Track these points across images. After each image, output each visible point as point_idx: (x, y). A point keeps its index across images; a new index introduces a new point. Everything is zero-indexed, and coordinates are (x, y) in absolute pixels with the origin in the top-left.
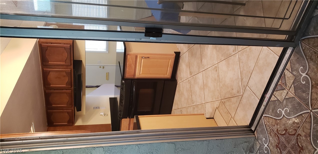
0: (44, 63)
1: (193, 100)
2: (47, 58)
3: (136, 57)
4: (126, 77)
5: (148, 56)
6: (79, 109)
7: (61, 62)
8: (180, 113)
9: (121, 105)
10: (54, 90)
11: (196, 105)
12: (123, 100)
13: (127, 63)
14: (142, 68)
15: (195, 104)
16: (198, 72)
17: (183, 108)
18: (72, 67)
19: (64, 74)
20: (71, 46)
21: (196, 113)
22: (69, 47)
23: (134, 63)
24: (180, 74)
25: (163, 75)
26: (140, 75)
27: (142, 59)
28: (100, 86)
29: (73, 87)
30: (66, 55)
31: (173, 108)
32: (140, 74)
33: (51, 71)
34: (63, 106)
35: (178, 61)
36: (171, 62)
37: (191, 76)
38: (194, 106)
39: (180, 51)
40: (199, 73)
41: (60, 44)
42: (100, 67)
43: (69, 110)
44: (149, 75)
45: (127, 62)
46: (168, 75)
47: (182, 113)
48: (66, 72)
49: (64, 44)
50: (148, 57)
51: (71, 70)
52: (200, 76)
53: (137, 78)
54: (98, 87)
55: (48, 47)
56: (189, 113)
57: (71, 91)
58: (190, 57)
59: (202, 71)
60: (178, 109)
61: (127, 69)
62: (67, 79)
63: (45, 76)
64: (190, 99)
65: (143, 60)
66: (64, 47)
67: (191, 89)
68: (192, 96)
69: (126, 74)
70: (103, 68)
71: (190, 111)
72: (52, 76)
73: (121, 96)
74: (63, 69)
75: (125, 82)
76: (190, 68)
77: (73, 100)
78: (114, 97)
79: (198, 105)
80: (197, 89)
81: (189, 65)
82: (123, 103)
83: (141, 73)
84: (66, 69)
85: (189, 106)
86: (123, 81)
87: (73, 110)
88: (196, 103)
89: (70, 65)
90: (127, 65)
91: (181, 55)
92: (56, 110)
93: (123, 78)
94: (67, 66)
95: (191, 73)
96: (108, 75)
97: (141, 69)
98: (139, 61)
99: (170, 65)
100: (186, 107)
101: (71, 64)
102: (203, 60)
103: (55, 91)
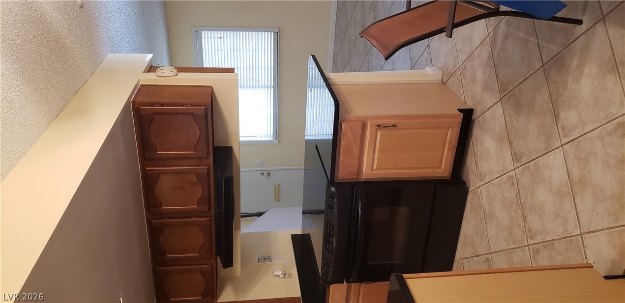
0: (145, 153)
1: (529, 229)
2: (154, 143)
3: (364, 126)
4: (339, 178)
5: (393, 122)
6: (228, 262)
7: (186, 151)
8: (484, 267)
9: (328, 250)
10: (171, 218)
11: (543, 242)
12: (331, 236)
13: (342, 143)
14: (377, 153)
15: (539, 239)
16: (546, 148)
17: (496, 252)
18: (211, 160)
19: (193, 178)
20: (206, 110)
21: (545, 263)
22: (203, 113)
23: (358, 141)
24: (477, 164)
25: (431, 170)
26: (373, 172)
27: (377, 130)
28: (265, 212)
29: (213, 210)
30: (195, 132)
31: (459, 254)
32: (372, 170)
33: (163, 173)
34: (189, 256)
35: (468, 133)
36: (452, 135)
37: (517, 165)
38: (535, 244)
39: (472, 108)
40: (548, 152)
41: (183, 106)
42: (263, 174)
43: (205, 266)
44: (396, 171)
45: (340, 140)
46: (443, 168)
47: (490, 266)
48: (196, 173)
49: (192, 106)
50: (394, 126)
51: (208, 169)
52: (556, 159)
53: (364, 179)
54: (259, 214)
55: (154, 114)
56: (517, 265)
57: (208, 219)
58: (509, 115)
59: (562, 146)
60: (477, 256)
61: (342, 158)
62: (199, 191)
63: (149, 184)
64: (519, 225)
65: (379, 133)
66: (193, 114)
67: (523, 200)
68: (525, 218)
69: (338, 170)
70: (269, 176)
71: (521, 258)
72: (165, 185)
73: (327, 226)
74: (189, 166)
75: (337, 190)
76: (511, 144)
77: (214, 242)
78: (301, 233)
79: (553, 240)
80: (544, 196)
81: (508, 138)
82: (331, 244)
83: (375, 167)
84: (198, 166)
85: (516, 246)
86: (333, 189)
87: (214, 265)
88: (545, 237)
89: (206, 156)
90: (342, 148)
91: (474, 116)
92: (175, 267)
93: (332, 181)
94: (200, 158)
95: (516, 157)
96: (278, 190)
97: (376, 156)
98: (371, 136)
99: (449, 144)
100: (507, 249)
101: (208, 154)
102: (563, 114)
103: (172, 220)
